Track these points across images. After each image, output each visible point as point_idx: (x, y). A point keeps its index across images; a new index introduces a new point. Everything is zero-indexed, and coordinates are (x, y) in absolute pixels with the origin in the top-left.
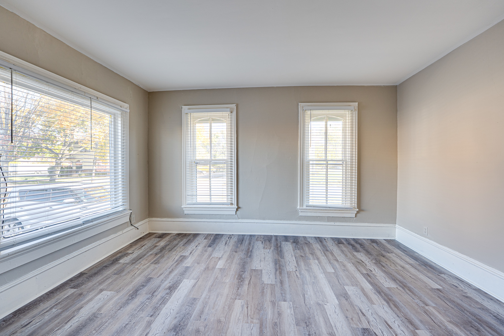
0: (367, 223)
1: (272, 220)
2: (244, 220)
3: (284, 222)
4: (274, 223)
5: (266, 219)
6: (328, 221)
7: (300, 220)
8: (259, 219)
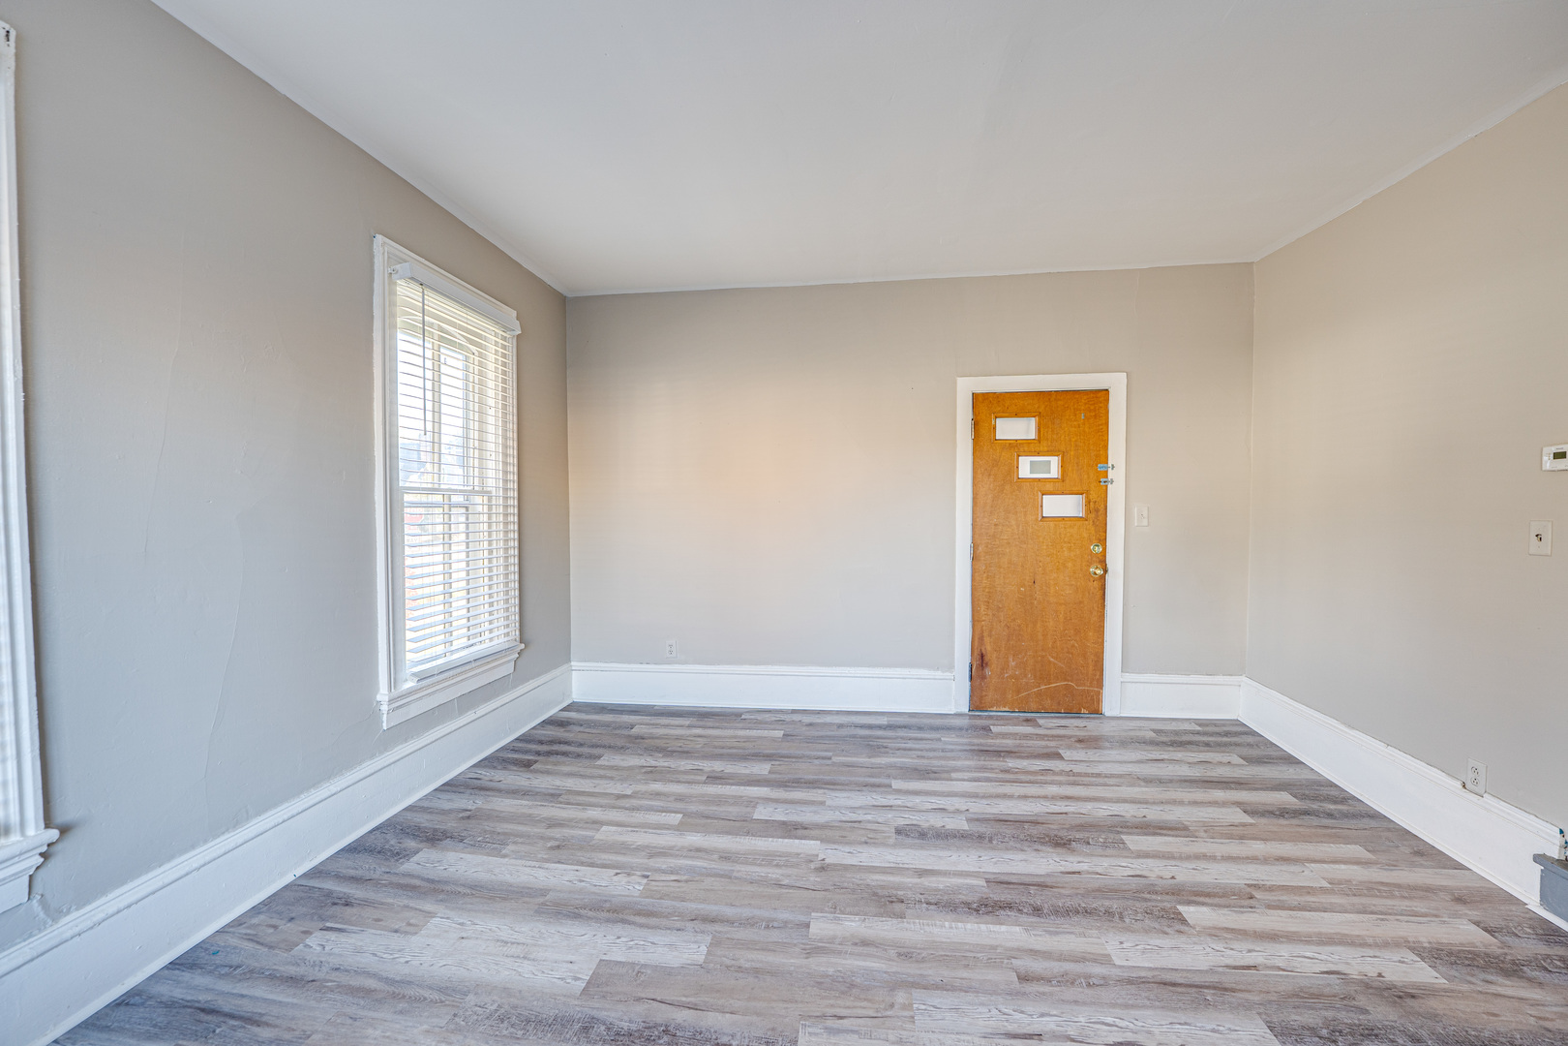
0: (532, 679)
1: (275, 805)
2: (104, 899)
3: (333, 789)
4: (295, 812)
5: (248, 818)
6: (462, 711)
7: (386, 750)
8: (206, 841)
